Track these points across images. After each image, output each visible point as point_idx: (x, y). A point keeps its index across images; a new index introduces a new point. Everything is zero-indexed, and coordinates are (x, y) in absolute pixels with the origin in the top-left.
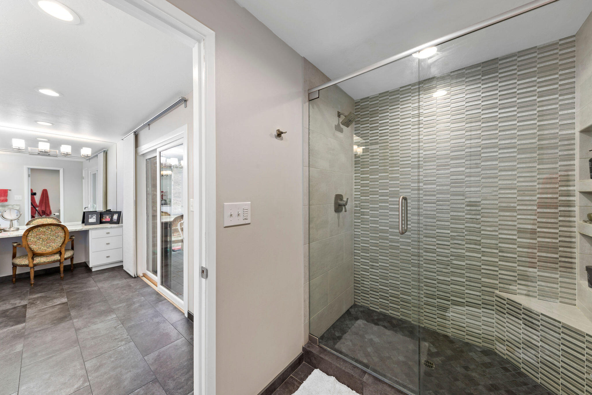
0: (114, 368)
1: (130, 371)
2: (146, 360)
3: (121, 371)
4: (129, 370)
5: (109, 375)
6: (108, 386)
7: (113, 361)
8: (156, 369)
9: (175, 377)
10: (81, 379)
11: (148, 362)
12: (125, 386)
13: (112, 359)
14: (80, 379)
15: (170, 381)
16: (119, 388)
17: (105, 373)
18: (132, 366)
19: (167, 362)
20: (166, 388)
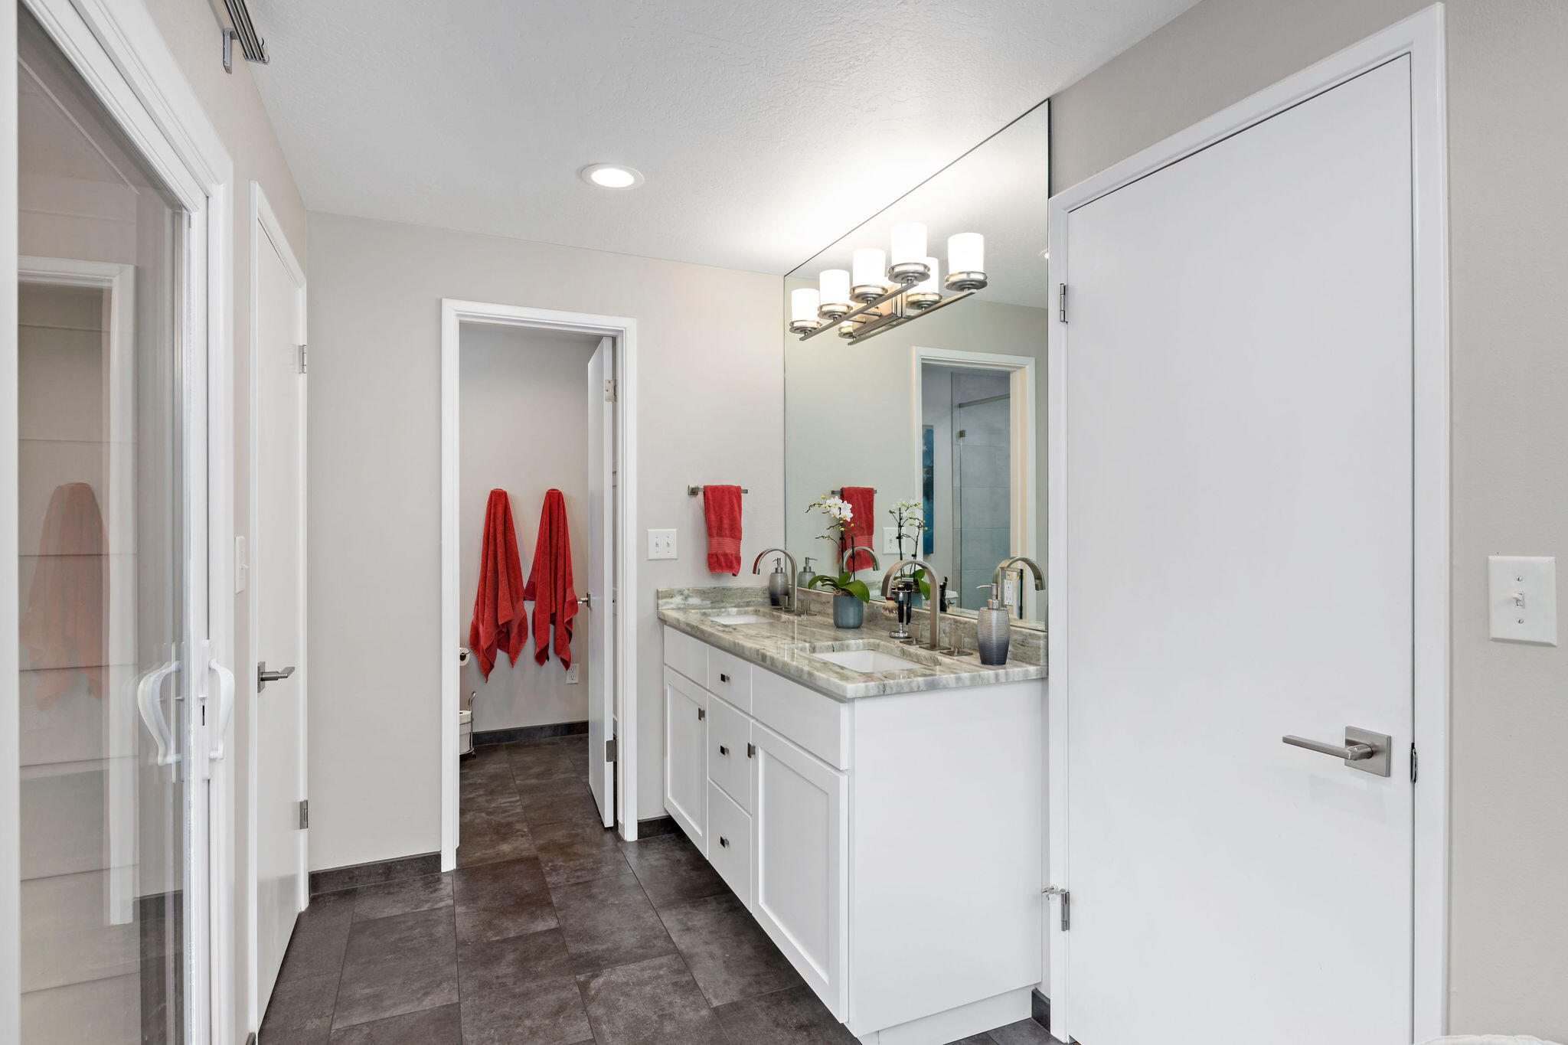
0: (526, 996)
1: (498, 977)
2: (457, 993)
3: (515, 984)
4: (500, 981)
5: (540, 983)
6: (543, 962)
7: (529, 1015)
8: (448, 964)
9: (426, 939)
10: (593, 992)
11: (456, 986)
12: (513, 951)
13: (528, 1023)
14: (597, 994)
15: (439, 935)
16: (525, 952)
17: (546, 990)
18: (491, 988)
19: (420, 972)
20: (451, 928)
